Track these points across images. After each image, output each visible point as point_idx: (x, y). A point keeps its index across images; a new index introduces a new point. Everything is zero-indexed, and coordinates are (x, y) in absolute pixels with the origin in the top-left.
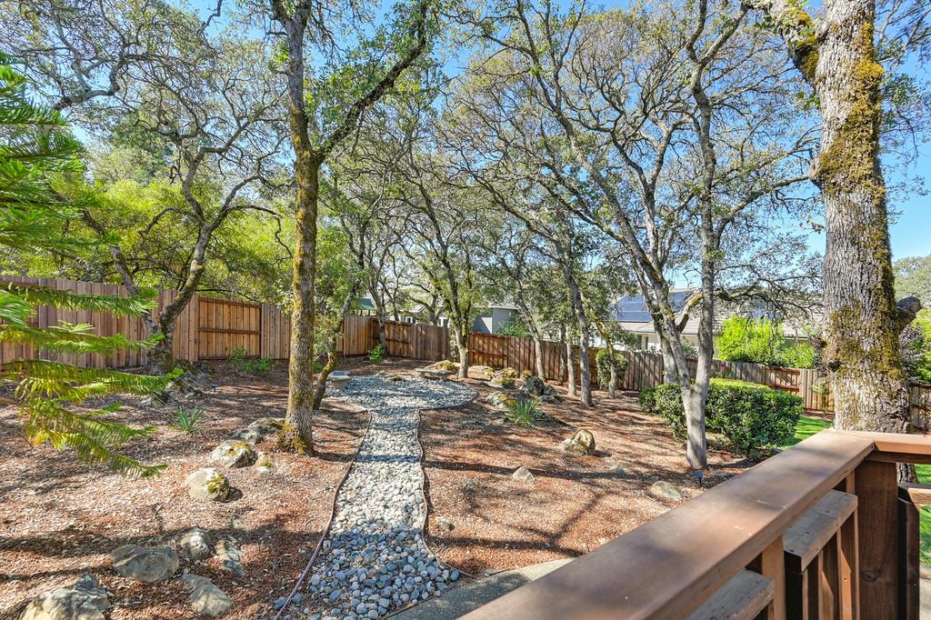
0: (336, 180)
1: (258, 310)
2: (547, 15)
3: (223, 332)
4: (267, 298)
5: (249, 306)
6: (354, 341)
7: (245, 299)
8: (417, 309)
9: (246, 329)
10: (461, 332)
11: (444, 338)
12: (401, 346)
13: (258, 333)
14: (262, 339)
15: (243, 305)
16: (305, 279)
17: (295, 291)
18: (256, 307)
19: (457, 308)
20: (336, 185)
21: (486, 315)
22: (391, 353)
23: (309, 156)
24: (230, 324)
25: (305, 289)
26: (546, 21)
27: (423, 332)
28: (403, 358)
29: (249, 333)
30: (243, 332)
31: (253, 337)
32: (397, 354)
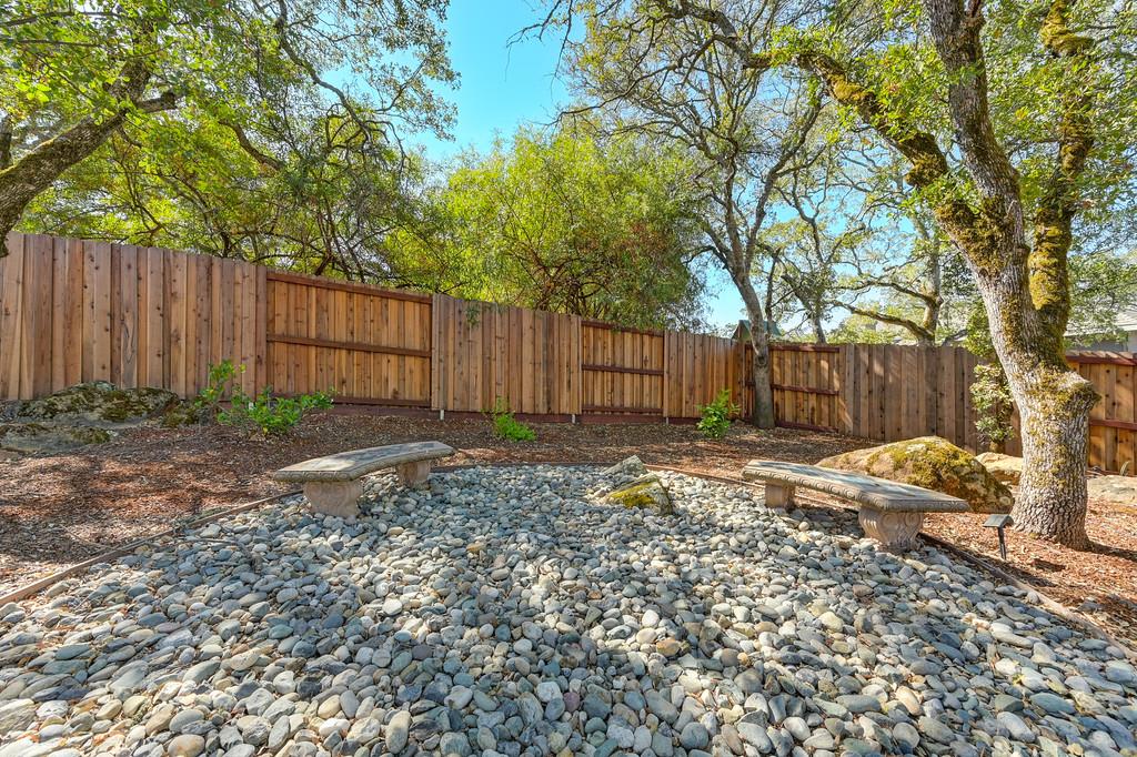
3: (336, 346)
9: (393, 343)
11: (947, 380)
12: (813, 401)
13: (425, 355)
22: (789, 418)
27: (878, 369)
28: (818, 431)
29: (402, 353)
31: (412, 363)
32: (803, 421)
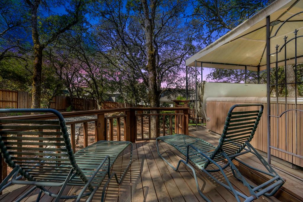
0: (51, 51)
1: (17, 94)
2: (119, 15)
4: (21, 89)
5: (12, 92)
6: (60, 105)
7: (10, 89)
8: (87, 94)
9: (11, 100)
10: (99, 101)
11: (95, 103)
12: (79, 106)
13: (17, 102)
14: (19, 104)
15: (9, 91)
16: (37, 83)
17: (33, 86)
18: (15, 92)
19: (98, 93)
20: (51, 52)
21: (113, 96)
23: (39, 46)
24: (3, 99)
25: (37, 86)
26: (119, 17)
27: (88, 102)
29: (12, 102)
30: (9, 102)
32: (78, 109)
